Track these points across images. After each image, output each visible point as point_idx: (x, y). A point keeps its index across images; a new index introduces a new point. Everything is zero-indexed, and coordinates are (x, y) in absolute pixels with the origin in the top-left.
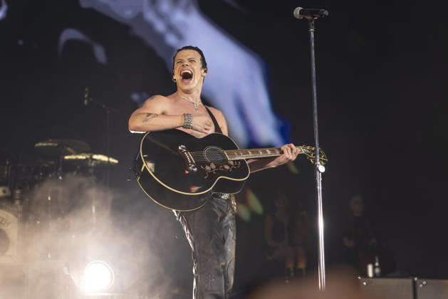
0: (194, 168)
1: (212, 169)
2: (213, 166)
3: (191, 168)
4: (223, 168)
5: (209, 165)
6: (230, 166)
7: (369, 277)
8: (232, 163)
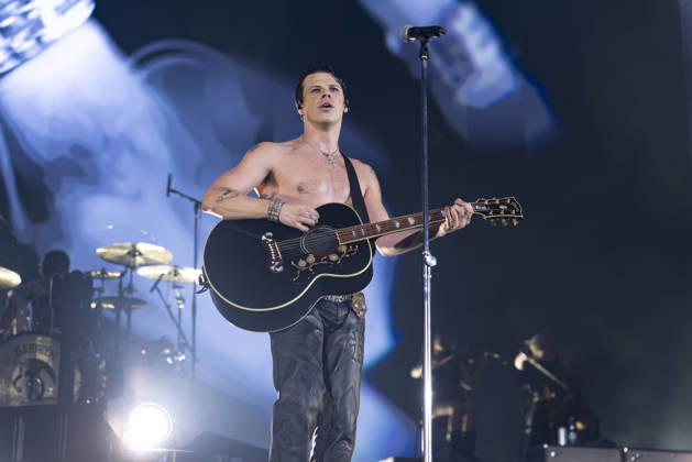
0: (278, 267)
1: (308, 264)
2: (311, 259)
3: (273, 268)
4: (328, 260)
5: (305, 259)
6: (339, 254)
7: (560, 446)
8: (344, 249)
